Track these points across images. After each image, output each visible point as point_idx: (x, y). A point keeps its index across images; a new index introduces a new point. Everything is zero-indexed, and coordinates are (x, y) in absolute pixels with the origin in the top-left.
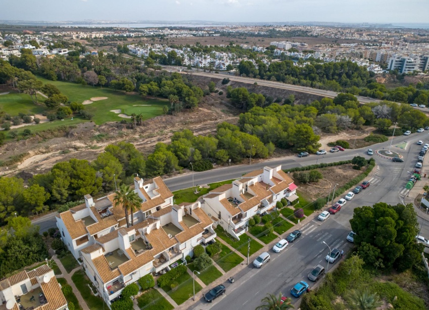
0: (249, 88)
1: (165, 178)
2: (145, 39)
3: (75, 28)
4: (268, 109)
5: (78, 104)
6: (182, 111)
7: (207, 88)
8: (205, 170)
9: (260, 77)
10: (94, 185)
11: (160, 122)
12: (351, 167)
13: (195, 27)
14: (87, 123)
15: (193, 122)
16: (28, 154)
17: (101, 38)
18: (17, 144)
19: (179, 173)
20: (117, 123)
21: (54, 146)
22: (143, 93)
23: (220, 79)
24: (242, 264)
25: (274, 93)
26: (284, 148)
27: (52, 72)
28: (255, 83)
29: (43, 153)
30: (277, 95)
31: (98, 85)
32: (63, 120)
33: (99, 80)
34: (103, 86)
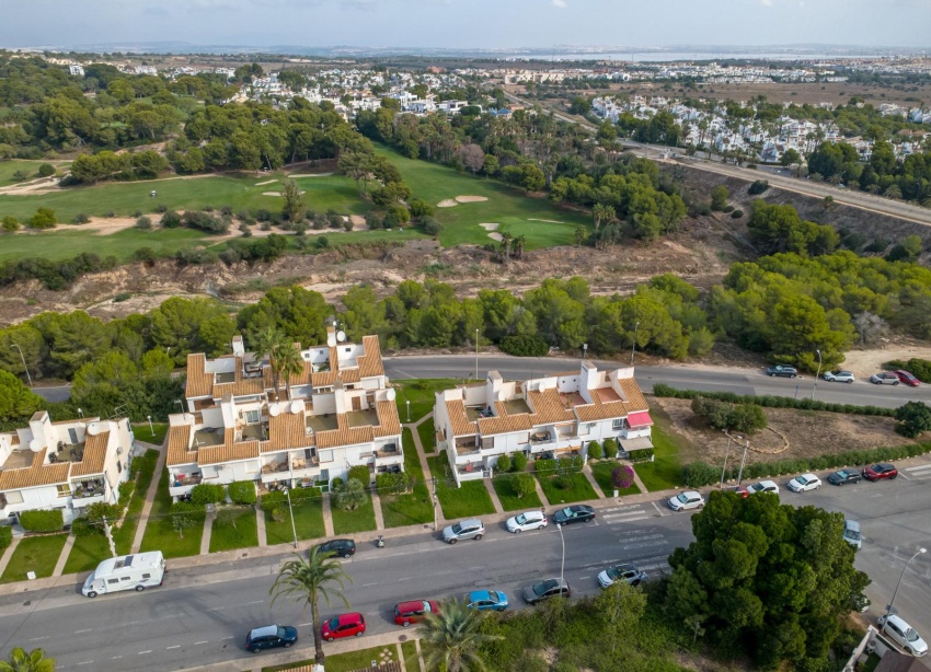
0: (811, 209)
1: (444, 353)
2: (650, 85)
3: (524, 61)
4: (816, 263)
5: (426, 204)
6: (619, 242)
7: (709, 201)
8: (525, 355)
9: (858, 184)
10: (314, 336)
11: (561, 258)
12: (892, 428)
13: (794, 59)
14: (427, 241)
15: (635, 270)
16: (310, 278)
17: (556, 82)
18: (301, 260)
19: (474, 350)
20: (477, 247)
21: (354, 272)
22: (554, 195)
23: (746, 182)
24: (426, 527)
25: (872, 228)
26: (749, 348)
27: (412, 144)
28: (827, 198)
29: (333, 281)
30: (879, 232)
31: (481, 173)
32: (389, 230)
33: (485, 163)
34: (491, 176)
